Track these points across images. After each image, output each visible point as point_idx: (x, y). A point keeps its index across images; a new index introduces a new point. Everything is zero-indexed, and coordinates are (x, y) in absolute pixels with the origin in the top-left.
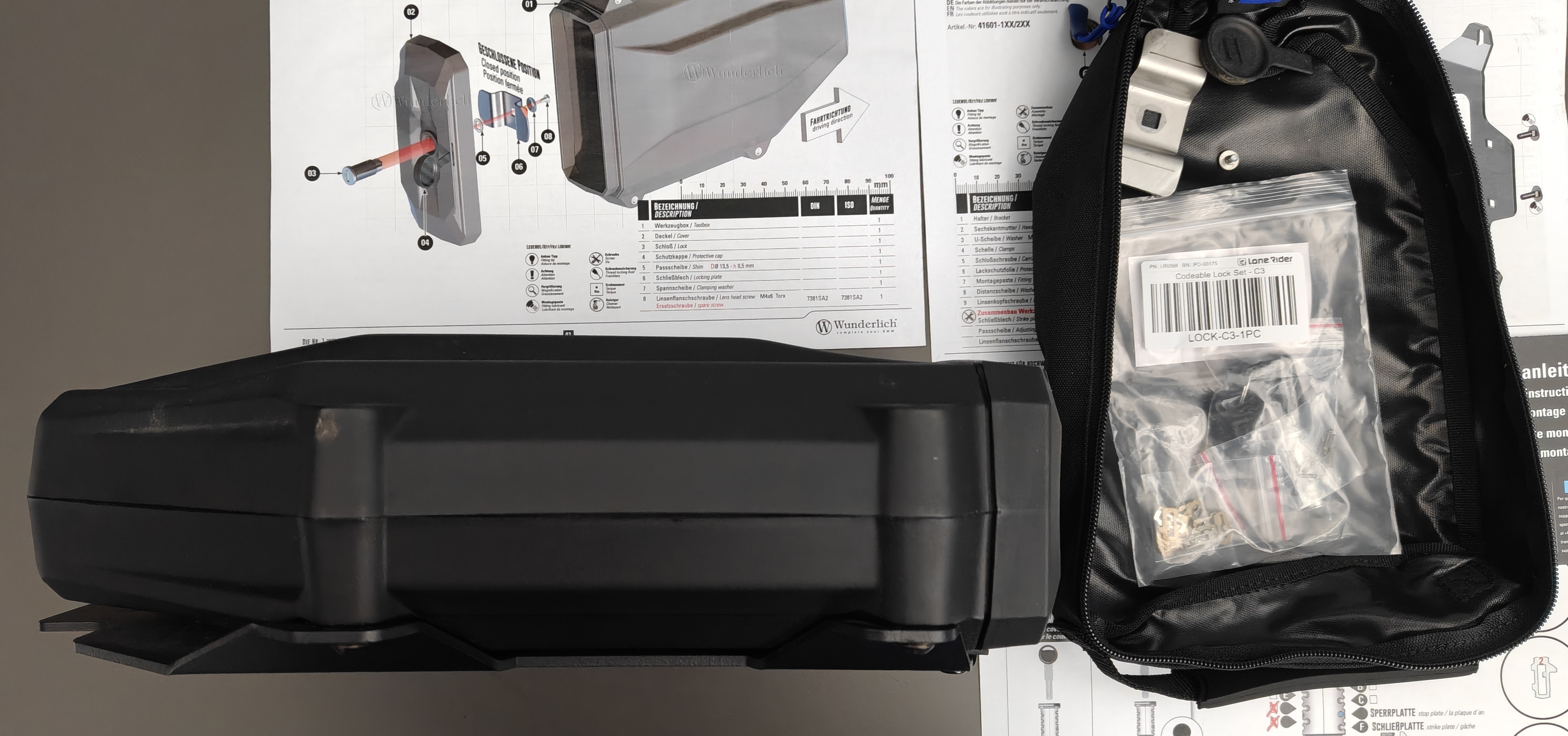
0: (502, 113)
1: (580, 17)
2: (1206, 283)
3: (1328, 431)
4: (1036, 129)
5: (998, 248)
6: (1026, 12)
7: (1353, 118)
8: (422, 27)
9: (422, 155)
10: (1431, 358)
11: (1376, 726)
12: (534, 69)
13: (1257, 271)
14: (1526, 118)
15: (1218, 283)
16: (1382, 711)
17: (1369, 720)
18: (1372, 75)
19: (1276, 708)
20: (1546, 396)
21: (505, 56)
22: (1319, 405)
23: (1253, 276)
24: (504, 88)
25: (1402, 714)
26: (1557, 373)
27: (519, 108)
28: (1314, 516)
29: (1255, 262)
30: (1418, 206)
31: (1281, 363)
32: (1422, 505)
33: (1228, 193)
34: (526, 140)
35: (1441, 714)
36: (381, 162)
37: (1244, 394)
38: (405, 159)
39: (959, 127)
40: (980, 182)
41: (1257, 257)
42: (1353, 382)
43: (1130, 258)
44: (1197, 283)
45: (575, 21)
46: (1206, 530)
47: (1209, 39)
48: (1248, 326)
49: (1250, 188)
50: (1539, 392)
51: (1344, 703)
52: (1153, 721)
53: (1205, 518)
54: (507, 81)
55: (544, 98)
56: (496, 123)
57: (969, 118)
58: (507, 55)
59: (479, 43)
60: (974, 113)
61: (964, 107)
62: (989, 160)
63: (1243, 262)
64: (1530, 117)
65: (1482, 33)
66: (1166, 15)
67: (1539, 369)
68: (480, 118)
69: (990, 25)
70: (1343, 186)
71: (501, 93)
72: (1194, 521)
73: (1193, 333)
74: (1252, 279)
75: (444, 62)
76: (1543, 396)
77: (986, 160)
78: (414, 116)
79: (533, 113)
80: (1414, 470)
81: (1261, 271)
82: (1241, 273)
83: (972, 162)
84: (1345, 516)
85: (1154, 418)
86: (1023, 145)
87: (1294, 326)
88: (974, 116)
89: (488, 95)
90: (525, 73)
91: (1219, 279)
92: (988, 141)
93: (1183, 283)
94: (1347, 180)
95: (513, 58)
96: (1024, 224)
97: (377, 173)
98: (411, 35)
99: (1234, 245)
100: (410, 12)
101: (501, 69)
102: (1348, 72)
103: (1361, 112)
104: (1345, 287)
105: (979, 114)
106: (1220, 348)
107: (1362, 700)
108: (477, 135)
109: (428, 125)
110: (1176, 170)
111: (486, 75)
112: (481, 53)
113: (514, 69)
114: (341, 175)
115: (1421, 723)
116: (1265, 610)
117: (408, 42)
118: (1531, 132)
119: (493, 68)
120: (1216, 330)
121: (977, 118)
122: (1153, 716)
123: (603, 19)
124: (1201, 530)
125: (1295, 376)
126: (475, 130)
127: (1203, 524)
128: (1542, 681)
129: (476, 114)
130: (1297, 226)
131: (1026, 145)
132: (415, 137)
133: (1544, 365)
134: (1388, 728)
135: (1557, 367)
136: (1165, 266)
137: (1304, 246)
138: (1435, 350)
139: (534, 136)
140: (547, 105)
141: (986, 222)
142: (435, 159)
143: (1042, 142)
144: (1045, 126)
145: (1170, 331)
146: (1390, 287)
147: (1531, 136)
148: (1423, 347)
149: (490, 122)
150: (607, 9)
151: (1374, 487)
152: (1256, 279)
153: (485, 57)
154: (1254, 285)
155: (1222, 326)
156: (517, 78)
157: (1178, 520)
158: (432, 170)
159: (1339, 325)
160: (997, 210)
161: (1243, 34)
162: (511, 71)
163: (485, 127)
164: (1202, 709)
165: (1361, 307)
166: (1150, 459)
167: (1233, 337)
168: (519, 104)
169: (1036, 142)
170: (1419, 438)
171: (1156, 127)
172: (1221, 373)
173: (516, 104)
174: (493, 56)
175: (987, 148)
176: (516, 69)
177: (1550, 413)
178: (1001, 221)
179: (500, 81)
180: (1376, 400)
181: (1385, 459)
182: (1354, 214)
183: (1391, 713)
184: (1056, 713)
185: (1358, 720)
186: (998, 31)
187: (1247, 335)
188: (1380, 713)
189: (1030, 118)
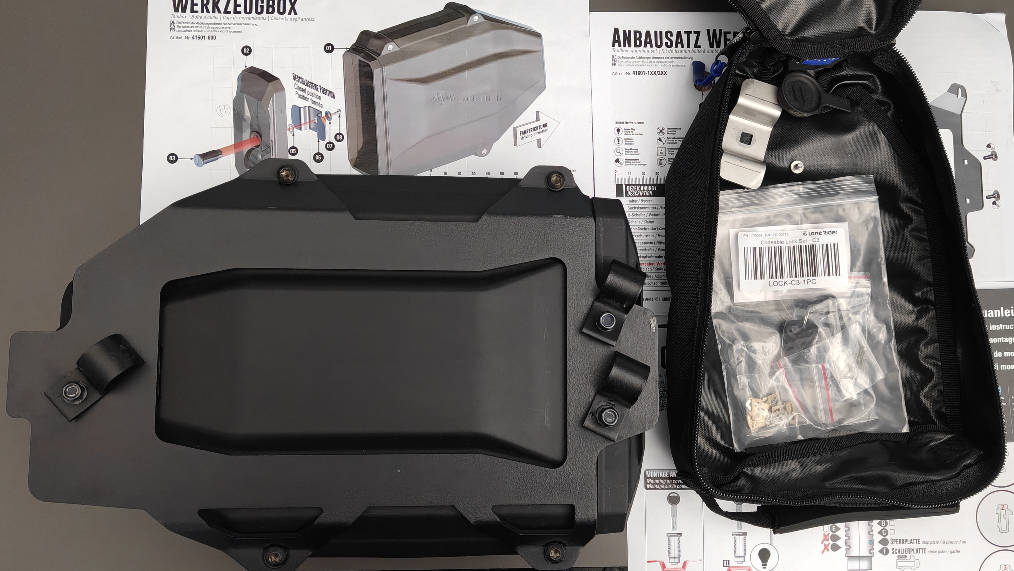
0: (308, 121)
1: (363, 58)
2: (781, 247)
3: (861, 348)
4: (670, 143)
5: (643, 221)
6: (665, 65)
7: (877, 142)
8: (253, 61)
9: (251, 148)
10: (928, 302)
11: (894, 551)
12: (331, 92)
13: (814, 240)
14: (989, 146)
15: (789, 248)
16: (898, 541)
17: (890, 546)
18: (889, 114)
19: (828, 537)
20: (1004, 329)
21: (311, 82)
22: (855, 330)
23: (812, 243)
24: (309, 104)
25: (911, 543)
26: (1011, 313)
27: (319, 118)
28: (852, 406)
29: (813, 234)
30: (920, 201)
31: (830, 302)
32: (924, 400)
33: (795, 188)
34: (324, 140)
35: (937, 542)
36: (222, 152)
37: (805, 322)
38: (238, 151)
39: (618, 140)
40: (632, 177)
41: (814, 231)
42: (876, 316)
43: (731, 230)
44: (775, 247)
45: (360, 61)
46: (780, 414)
47: (783, 87)
48: (808, 276)
49: (810, 185)
50: (999, 326)
51: (873, 535)
52: (745, 546)
53: (780, 406)
54: (312, 99)
55: (337, 112)
56: (303, 127)
57: (625, 134)
58: (312, 82)
59: (293, 73)
60: (629, 131)
61: (622, 127)
62: (638, 162)
63: (805, 234)
64: (992, 145)
65: (960, 90)
66: (756, 70)
67: (999, 311)
68: (292, 124)
69: (640, 73)
70: (870, 185)
71: (307, 108)
72: (773, 408)
73: (772, 281)
74: (811, 245)
75: (268, 85)
76: (1001, 329)
77: (636, 162)
78: (246, 121)
79: (329, 122)
80: (918, 376)
81: (817, 240)
82: (804, 241)
83: (627, 164)
84: (872, 406)
85: (746, 337)
86: (661, 153)
87: (838, 277)
88: (628, 133)
89: (298, 108)
90: (324, 94)
91: (789, 245)
92: (638, 150)
93: (765, 247)
94: (873, 182)
95: (317, 84)
96: (661, 206)
97: (219, 159)
98: (246, 66)
99: (800, 222)
100: (246, 51)
101: (308, 91)
102: (874, 112)
103: (882, 137)
104: (872, 253)
105: (632, 132)
106: (789, 291)
107: (885, 532)
108: (289, 135)
109: (257, 128)
110: (762, 172)
111: (297, 95)
112: (294, 80)
113: (317, 91)
114: (193, 160)
115: (924, 549)
116: (820, 468)
117: (243, 71)
118: (992, 155)
119: (303, 90)
120: (787, 278)
121: (631, 134)
122: (745, 542)
123: (379, 59)
124: (777, 414)
125: (839, 310)
126: (288, 132)
127: (779, 410)
128: (1003, 521)
129: (289, 121)
130: (841, 212)
131: (663, 153)
132: (246, 135)
133: (1002, 308)
134: (902, 552)
135: (1010, 309)
136: (754, 235)
137: (846, 225)
138: (931, 297)
139: (330, 137)
140: (339, 117)
141: (636, 203)
142: (260, 151)
143: (674, 151)
144: (676, 141)
145: (756, 279)
146: (902, 254)
147: (992, 158)
148: (922, 294)
149: (299, 127)
150: (382, 54)
151: (892, 388)
152: (813, 245)
153: (297, 83)
154: (812, 248)
155: (791, 276)
156: (319, 98)
157: (762, 407)
158: (257, 159)
159: (868, 278)
160: (643, 196)
161: (806, 84)
162: (315, 93)
163: (295, 129)
164: (777, 534)
165: (882, 266)
166: (743, 364)
167: (798, 284)
168: (320, 115)
169: (669, 151)
170: (921, 355)
171: (749, 144)
172: (790, 308)
173: (317, 115)
174: (302, 82)
175: (637, 154)
176: (318, 91)
177: (1006, 340)
178: (645, 203)
179: (307, 99)
180: (892, 328)
181: (898, 367)
182: (877, 205)
183: (904, 542)
184: (679, 539)
185: (883, 547)
186: (646, 77)
187: (807, 282)
188: (897, 542)
189: (666, 136)
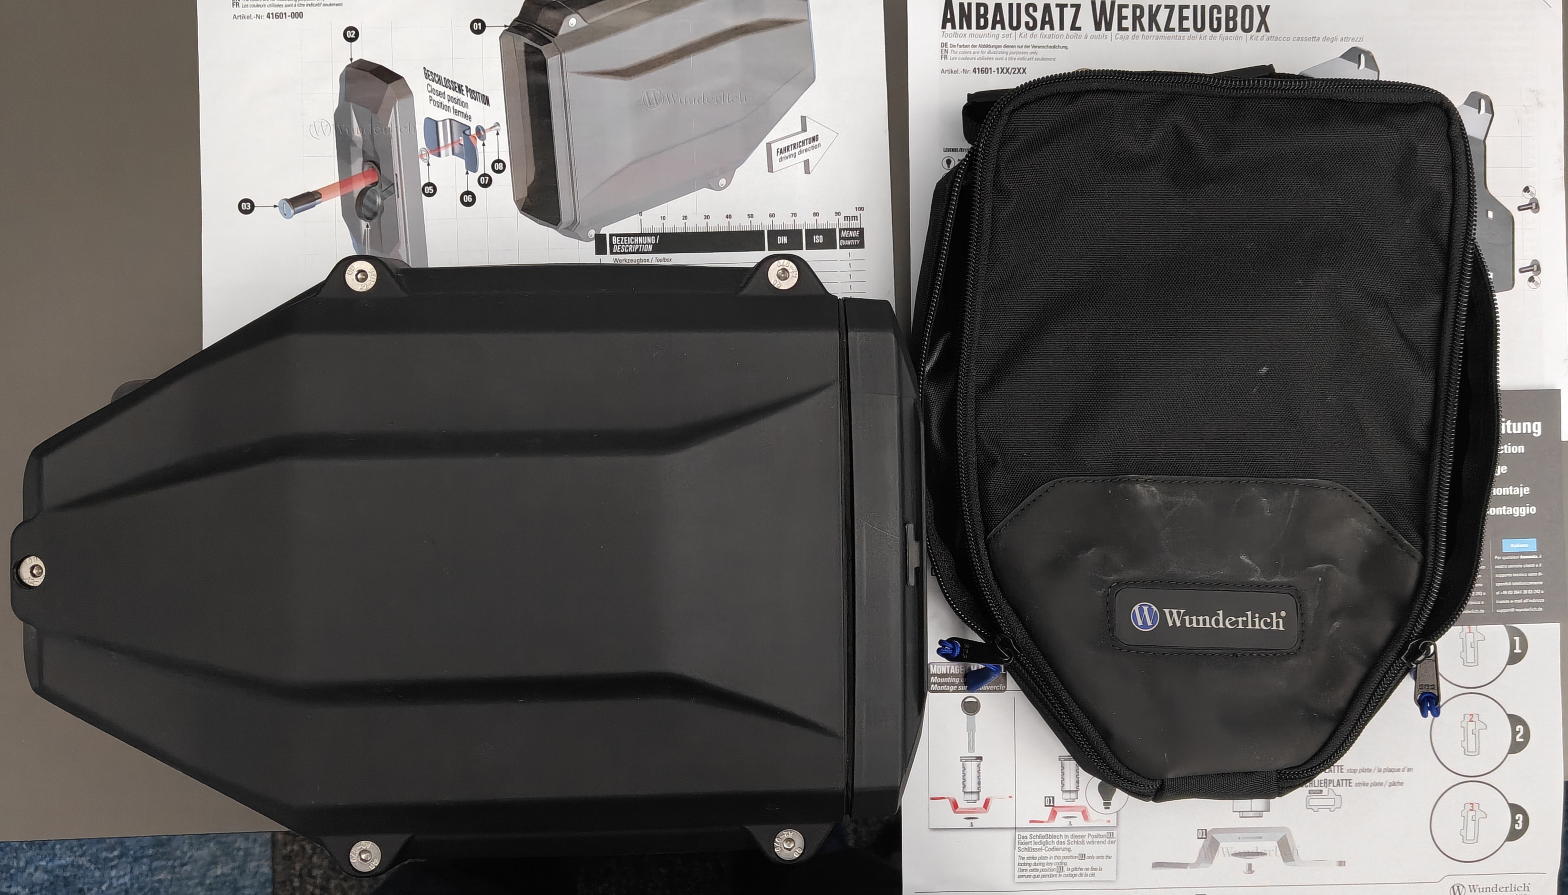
0: (450, 142)
1: (531, 40)
6: (1024, 59)
8: (360, 50)
9: (364, 187)
12: (483, 95)
14: (1526, 189)
21: (452, 81)
24: (451, 115)
27: (467, 136)
34: (475, 169)
35: (1370, 770)
36: (321, 194)
38: (345, 191)
45: (526, 45)
52: (1077, 776)
54: (455, 108)
55: (495, 126)
56: (442, 152)
58: (454, 81)
59: (427, 68)
61: (955, 156)
64: (1531, 189)
65: (1483, 102)
68: (425, 147)
69: (982, 70)
71: (448, 121)
75: (387, 89)
78: (355, 145)
79: (482, 142)
89: (435, 123)
90: (473, 100)
95: (461, 84)
97: (316, 206)
98: (351, 60)
100: (350, 35)
101: (448, 95)
108: (423, 166)
109: (371, 155)
111: (432, 102)
112: (427, 78)
113: (462, 95)
114: (277, 208)
115: (1350, 780)
117: (347, 68)
118: (1531, 204)
119: (440, 94)
123: (557, 43)
126: (421, 163)
128: (1471, 738)
129: (421, 143)
132: (357, 167)
134: (1316, 785)
139: (484, 166)
140: (498, 134)
142: (378, 190)
147: (1531, 208)
149: (437, 152)
150: (561, 32)
153: (431, 83)
156: (465, 105)
158: (374, 202)
162: (459, 97)
163: (431, 157)
168: (467, 132)
173: (464, 132)
174: (439, 81)
176: (464, 95)
179: (447, 108)
184: (979, 766)
186: (991, 76)
